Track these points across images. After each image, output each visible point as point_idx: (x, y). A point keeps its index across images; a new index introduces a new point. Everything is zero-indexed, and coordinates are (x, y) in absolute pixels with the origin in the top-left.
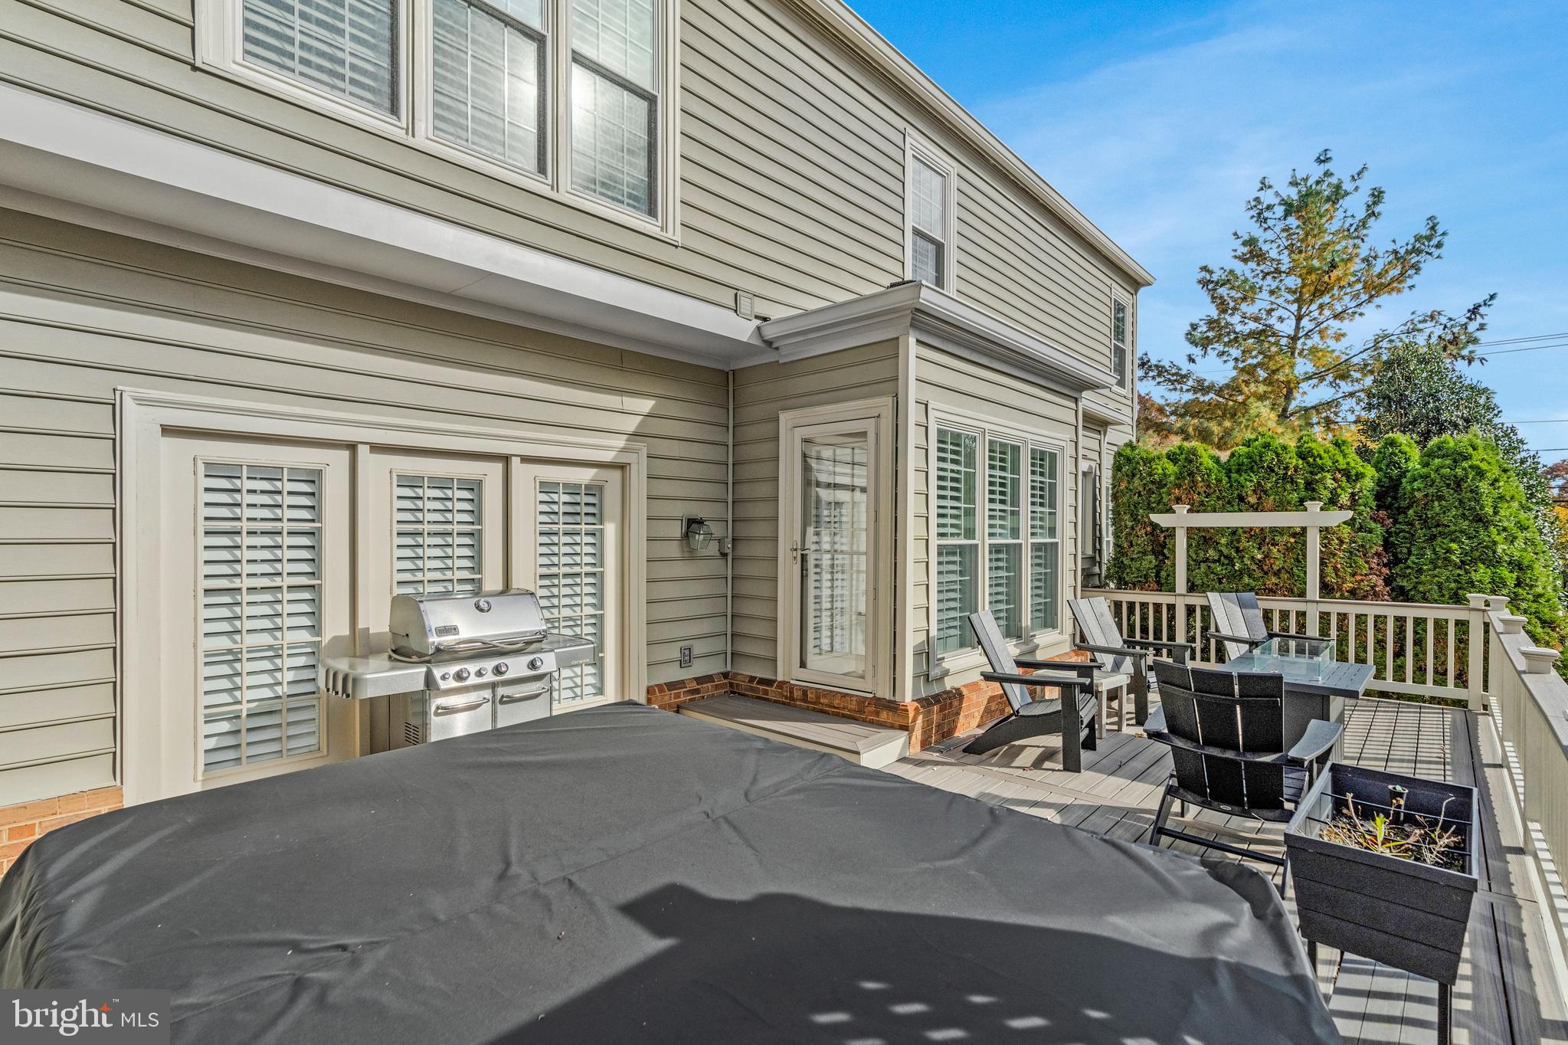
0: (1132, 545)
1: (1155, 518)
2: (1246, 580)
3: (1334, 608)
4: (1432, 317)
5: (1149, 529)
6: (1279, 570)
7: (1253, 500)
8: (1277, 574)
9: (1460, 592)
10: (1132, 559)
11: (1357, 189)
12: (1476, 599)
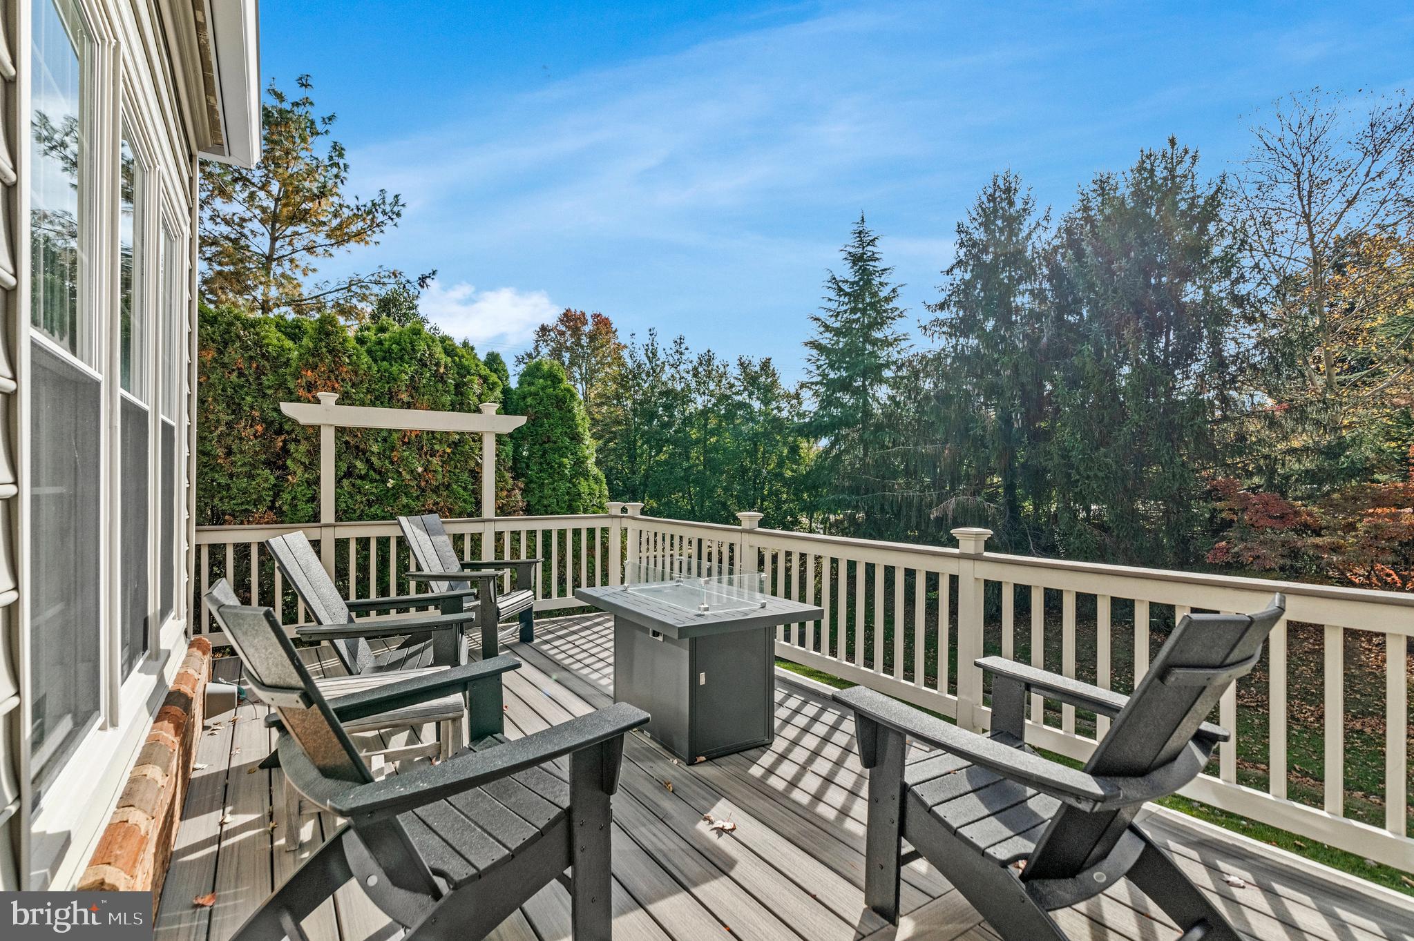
0: (229, 453)
1: (287, 408)
2: (405, 500)
3: (507, 526)
4: (394, 274)
5: (259, 428)
6: (437, 487)
7: (405, 397)
8: (436, 490)
9: (574, 504)
10: (231, 476)
11: (327, 132)
12: (615, 507)
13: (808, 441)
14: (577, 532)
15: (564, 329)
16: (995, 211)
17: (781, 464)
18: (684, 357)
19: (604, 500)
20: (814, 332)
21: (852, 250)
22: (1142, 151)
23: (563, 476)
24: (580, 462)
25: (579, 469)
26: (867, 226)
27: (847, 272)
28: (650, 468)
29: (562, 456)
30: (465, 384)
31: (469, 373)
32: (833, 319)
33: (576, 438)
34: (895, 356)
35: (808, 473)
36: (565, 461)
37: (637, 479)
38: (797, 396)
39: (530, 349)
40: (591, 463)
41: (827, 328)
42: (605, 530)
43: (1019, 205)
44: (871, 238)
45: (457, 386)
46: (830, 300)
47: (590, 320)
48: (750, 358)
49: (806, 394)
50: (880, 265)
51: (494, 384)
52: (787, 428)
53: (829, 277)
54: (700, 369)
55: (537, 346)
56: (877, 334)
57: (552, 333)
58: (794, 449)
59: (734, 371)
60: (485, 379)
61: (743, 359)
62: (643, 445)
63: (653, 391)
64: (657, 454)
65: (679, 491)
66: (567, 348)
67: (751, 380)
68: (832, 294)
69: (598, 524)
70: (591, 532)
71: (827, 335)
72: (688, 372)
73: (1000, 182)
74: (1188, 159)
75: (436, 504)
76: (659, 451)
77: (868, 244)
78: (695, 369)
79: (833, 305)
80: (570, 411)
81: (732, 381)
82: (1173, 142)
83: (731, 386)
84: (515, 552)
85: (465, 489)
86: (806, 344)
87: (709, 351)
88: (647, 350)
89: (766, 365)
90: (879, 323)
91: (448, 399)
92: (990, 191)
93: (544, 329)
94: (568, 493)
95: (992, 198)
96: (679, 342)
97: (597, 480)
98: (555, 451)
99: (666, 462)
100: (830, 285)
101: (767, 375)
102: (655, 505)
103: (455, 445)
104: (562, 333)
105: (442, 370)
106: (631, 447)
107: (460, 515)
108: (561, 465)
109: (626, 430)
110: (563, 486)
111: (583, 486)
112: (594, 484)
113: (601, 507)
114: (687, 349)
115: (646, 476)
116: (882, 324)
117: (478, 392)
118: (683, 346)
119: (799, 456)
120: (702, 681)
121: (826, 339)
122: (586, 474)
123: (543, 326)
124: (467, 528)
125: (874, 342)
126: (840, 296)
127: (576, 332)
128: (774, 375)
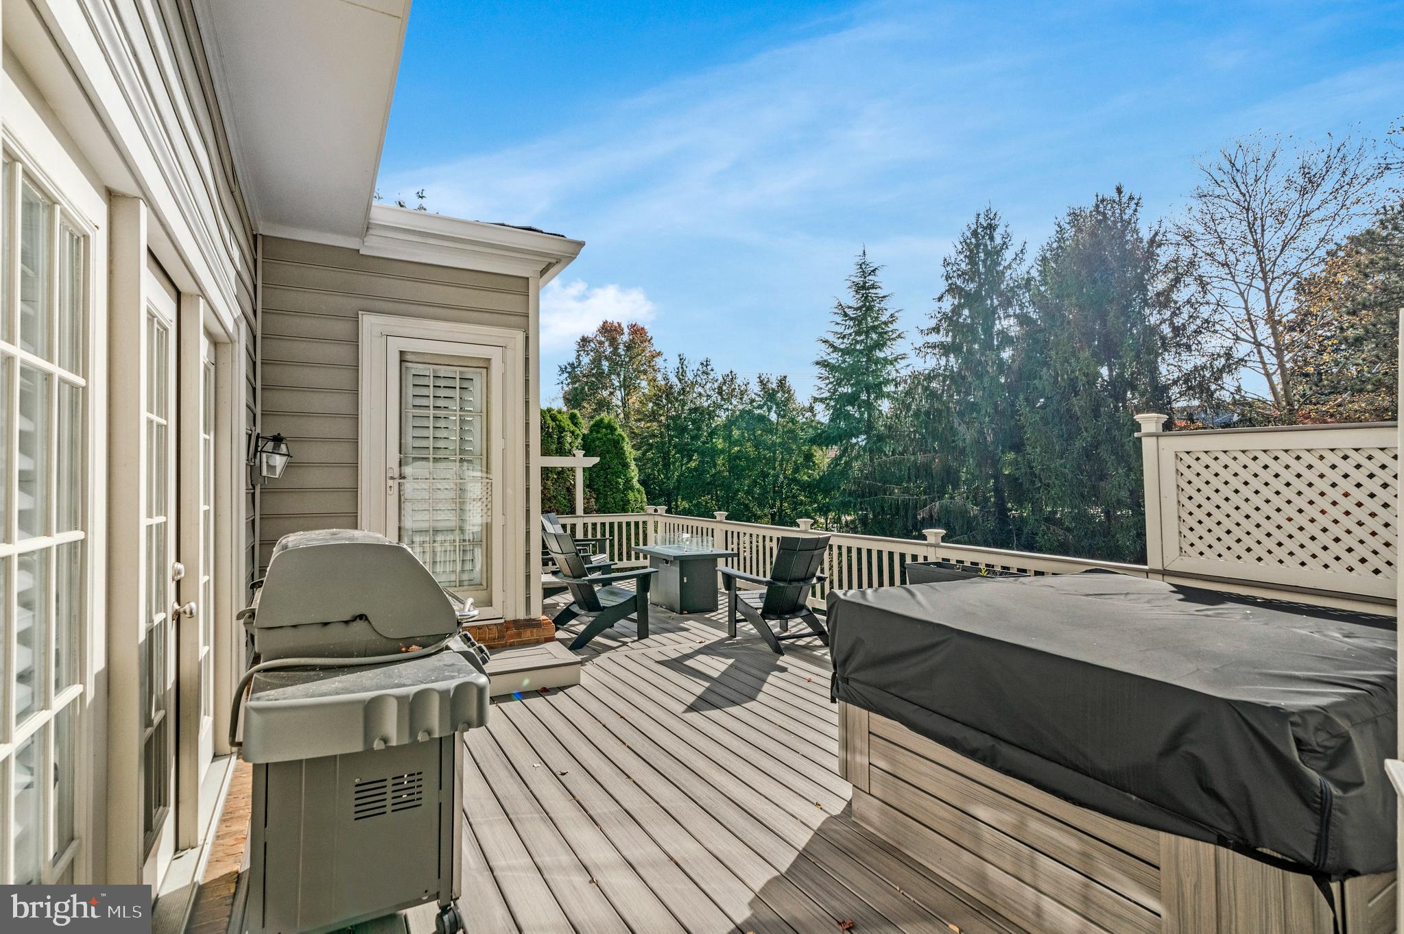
6: (550, 498)
9: (626, 506)
12: (650, 509)
13: (822, 450)
14: (628, 524)
15: (603, 339)
16: (977, 246)
17: (796, 470)
18: (710, 377)
19: (644, 504)
20: (823, 352)
21: (856, 280)
22: (1097, 196)
23: (618, 490)
24: (628, 480)
25: (628, 486)
26: (868, 259)
27: (851, 299)
28: (682, 474)
29: (617, 477)
30: (563, 437)
31: (564, 431)
32: (841, 340)
33: (626, 466)
34: (894, 374)
35: (821, 478)
36: (620, 480)
37: (671, 484)
38: (811, 409)
39: (572, 359)
40: (635, 482)
41: (835, 349)
42: (645, 523)
43: (998, 240)
44: (872, 269)
45: (558, 439)
46: (837, 324)
47: (626, 331)
48: (769, 376)
49: (819, 407)
50: (881, 293)
51: (578, 435)
52: (801, 439)
53: (836, 304)
54: (724, 388)
55: (579, 355)
56: (880, 354)
57: (592, 344)
58: (809, 457)
59: (755, 388)
60: (573, 433)
61: (763, 377)
62: (676, 454)
63: (682, 409)
64: (688, 462)
65: (708, 494)
66: (606, 358)
67: (770, 396)
68: (839, 319)
69: (640, 519)
70: (637, 524)
71: (835, 355)
72: (714, 390)
73: (982, 220)
74: (1133, 206)
75: (550, 507)
76: (690, 459)
77: (870, 274)
78: (720, 388)
79: (840, 329)
80: (622, 449)
81: (754, 396)
82: (1119, 191)
83: (752, 401)
84: (594, 534)
85: (565, 498)
86: (817, 363)
87: (731, 372)
88: (677, 372)
89: (782, 382)
90: (879, 345)
91: (554, 447)
92: (973, 227)
93: (585, 341)
94: (622, 500)
95: (975, 233)
96: (706, 364)
97: (639, 491)
98: (613, 474)
99: (696, 469)
100: (836, 311)
101: (784, 392)
102: (687, 506)
103: (559, 473)
104: (601, 343)
105: (551, 430)
106: (666, 456)
107: (562, 514)
108: (617, 483)
109: (662, 442)
110: (619, 496)
111: (631, 496)
112: (638, 495)
113: (642, 509)
114: (712, 370)
115: (679, 481)
116: (884, 344)
117: (570, 441)
118: (709, 367)
119: (814, 462)
120: (685, 581)
121: (834, 358)
122: (632, 488)
123: (583, 337)
124: (568, 521)
125: (877, 362)
126: (846, 321)
127: (613, 342)
128: (789, 392)
